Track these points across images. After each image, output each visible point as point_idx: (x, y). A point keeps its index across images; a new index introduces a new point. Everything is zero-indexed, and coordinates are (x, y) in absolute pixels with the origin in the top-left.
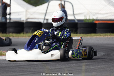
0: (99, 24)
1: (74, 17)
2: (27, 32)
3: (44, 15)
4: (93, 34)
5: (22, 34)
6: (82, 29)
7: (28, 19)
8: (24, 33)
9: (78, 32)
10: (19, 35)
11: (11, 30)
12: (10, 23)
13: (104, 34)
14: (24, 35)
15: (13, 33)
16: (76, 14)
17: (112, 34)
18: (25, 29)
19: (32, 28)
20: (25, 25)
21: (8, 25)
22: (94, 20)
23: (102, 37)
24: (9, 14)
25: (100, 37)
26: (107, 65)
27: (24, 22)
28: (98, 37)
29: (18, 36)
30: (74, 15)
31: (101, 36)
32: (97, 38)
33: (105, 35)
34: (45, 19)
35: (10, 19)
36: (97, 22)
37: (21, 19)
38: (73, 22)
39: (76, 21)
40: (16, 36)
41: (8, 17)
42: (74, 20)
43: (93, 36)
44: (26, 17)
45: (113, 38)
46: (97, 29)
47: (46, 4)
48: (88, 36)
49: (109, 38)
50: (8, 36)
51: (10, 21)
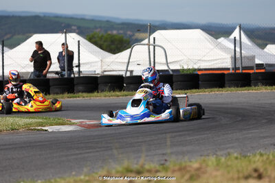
0: (202, 75)
1: (168, 66)
2: (102, 91)
3: (126, 65)
4: (194, 90)
5: (96, 94)
6: (179, 83)
7: (105, 71)
8: (98, 92)
9: (174, 88)
10: (91, 94)
11: (80, 88)
12: (79, 78)
13: (209, 90)
14: (99, 94)
15: (82, 92)
16: (170, 63)
17: (221, 89)
18: (100, 87)
19: (109, 85)
20: (99, 81)
21: (75, 82)
22: (195, 70)
23: (207, 93)
24: (76, 66)
26: (210, 135)
27: (99, 76)
28: (201, 93)
30: (167, 63)
31: (205, 92)
32: (200, 95)
33: (211, 91)
34: (127, 70)
35: (79, 72)
36: (200, 73)
37: (95, 71)
38: (167, 73)
39: (171, 73)
41: (76, 69)
42: (167, 71)
43: (194, 93)
44: (102, 69)
45: (222, 94)
46: (200, 82)
47: (129, 50)
49: (217, 95)
50: (76, 97)
51: (79, 75)
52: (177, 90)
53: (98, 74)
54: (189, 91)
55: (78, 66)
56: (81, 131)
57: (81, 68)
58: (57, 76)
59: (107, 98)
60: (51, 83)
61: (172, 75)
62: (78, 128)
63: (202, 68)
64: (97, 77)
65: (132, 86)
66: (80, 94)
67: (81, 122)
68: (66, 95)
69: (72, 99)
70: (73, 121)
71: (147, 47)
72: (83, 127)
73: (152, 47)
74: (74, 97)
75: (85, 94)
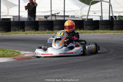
11: (57, 27)
48: (119, 32)
54: (121, 31)
60: (39, 24)
65: (88, 27)
68: (47, 31)
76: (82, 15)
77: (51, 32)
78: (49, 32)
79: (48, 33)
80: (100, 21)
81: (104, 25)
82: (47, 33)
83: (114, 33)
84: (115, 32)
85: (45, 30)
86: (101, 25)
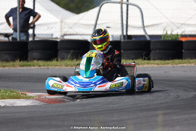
0: (187, 42)
1: (144, 30)
2: (63, 59)
3: (93, 27)
4: (177, 61)
5: (54, 62)
6: (158, 51)
7: (65, 35)
8: (57, 60)
9: (152, 58)
10: (49, 63)
11: (36, 54)
12: (34, 42)
14: (59, 63)
15: (38, 59)
16: (147, 26)
18: (60, 53)
19: (72, 51)
20: (59, 46)
21: (30, 47)
23: (192, 65)
25: (189, 65)
27: (58, 40)
28: (185, 65)
29: (48, 65)
30: (144, 27)
31: (190, 63)
32: (183, 67)
35: (34, 35)
37: (52, 35)
38: (142, 39)
39: (148, 38)
40: (44, 66)
41: (31, 31)
42: (143, 36)
43: (176, 64)
44: (61, 31)
46: (184, 51)
47: (97, 9)
48: (168, 64)
50: (30, 66)
51: (34, 38)
52: (155, 60)
53: (56, 38)
54: (171, 61)
55: (34, 28)
56: (40, 106)
57: (36, 30)
58: (6, 39)
59: (69, 67)
61: (149, 42)
62: (37, 103)
63: (186, 33)
64: (57, 42)
66: (35, 62)
67: (39, 96)
68: (18, 62)
69: (25, 68)
70: (29, 94)
71: (119, 5)
72: (43, 101)
73: (124, 6)
74: (27, 66)
75: (41, 63)
76: (63, 33)
77: (25, 63)
78: (22, 63)
79: (23, 66)
80: (124, 42)
81: (131, 50)
82: (21, 66)
83: (158, 64)
84: (160, 63)
85: (14, 60)
86: (124, 50)
